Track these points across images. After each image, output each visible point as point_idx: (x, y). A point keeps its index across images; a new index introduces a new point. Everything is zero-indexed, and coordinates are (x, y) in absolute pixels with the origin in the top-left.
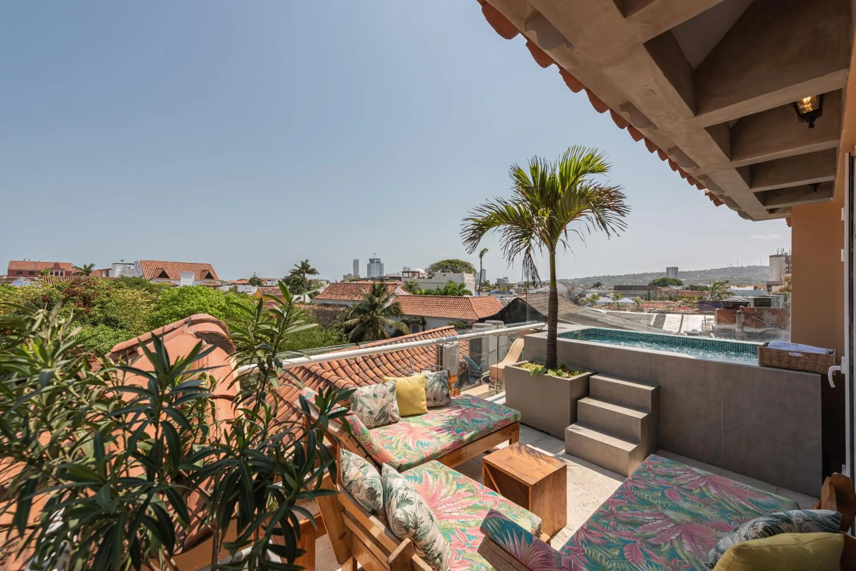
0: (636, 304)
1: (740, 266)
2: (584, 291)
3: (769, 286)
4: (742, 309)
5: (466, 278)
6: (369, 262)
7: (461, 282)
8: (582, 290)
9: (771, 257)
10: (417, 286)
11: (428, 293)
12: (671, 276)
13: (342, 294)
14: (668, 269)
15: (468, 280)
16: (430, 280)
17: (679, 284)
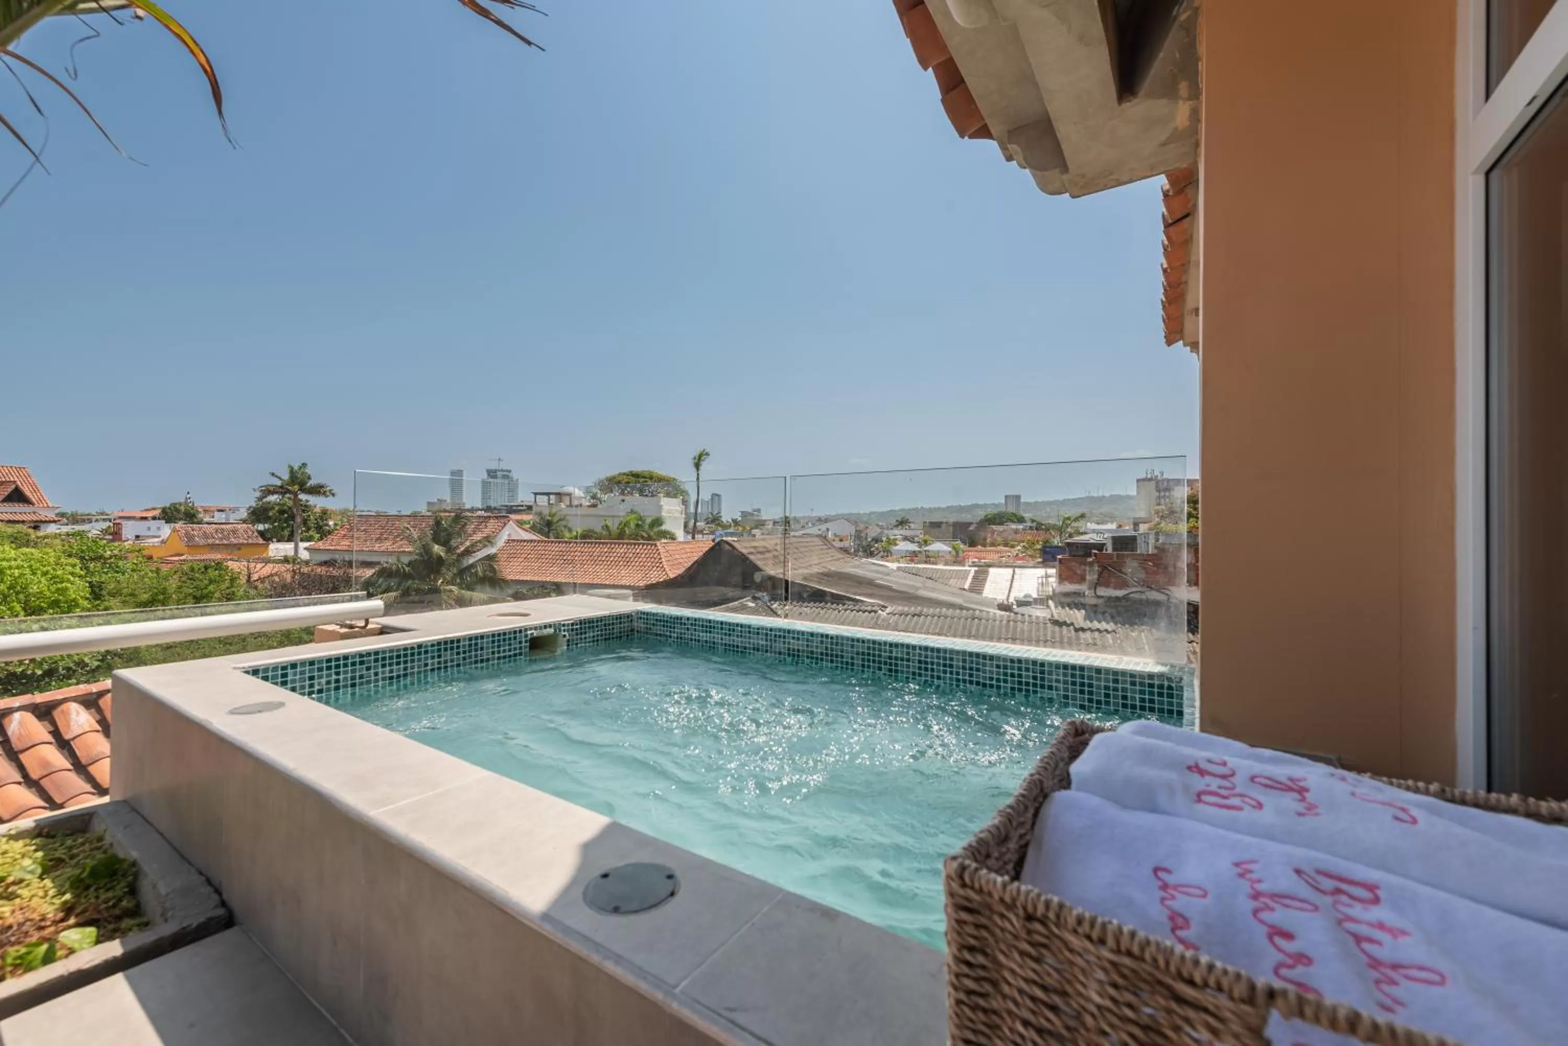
0: (954, 553)
1: (1100, 494)
2: (881, 533)
3: (1136, 525)
4: (1095, 555)
5: (665, 508)
6: (485, 476)
7: (655, 515)
8: (879, 530)
9: (1138, 481)
10: (563, 523)
11: (586, 536)
12: (1011, 509)
13: (379, 539)
14: (1006, 497)
15: (669, 512)
16: (592, 511)
17: (1021, 520)
